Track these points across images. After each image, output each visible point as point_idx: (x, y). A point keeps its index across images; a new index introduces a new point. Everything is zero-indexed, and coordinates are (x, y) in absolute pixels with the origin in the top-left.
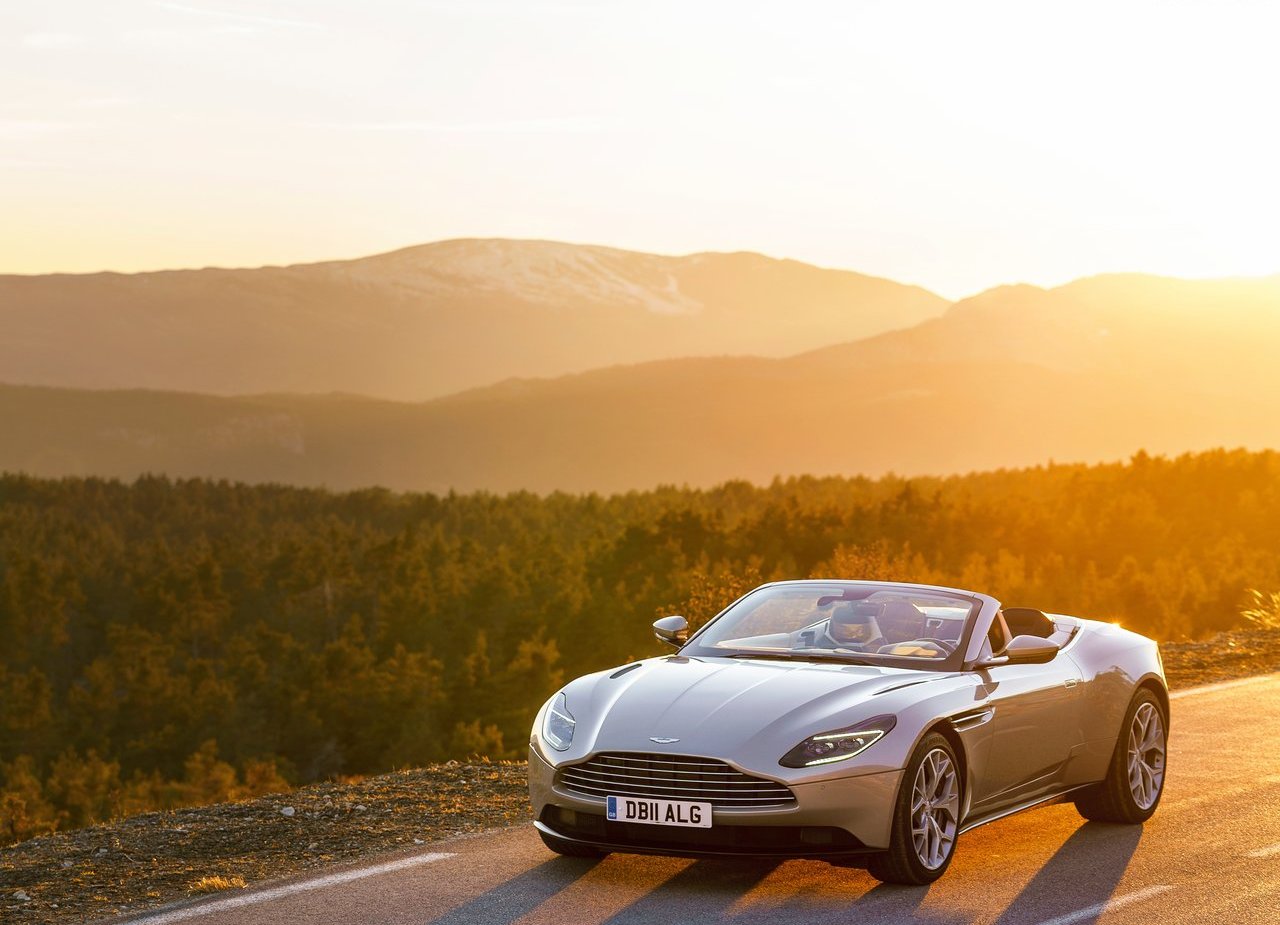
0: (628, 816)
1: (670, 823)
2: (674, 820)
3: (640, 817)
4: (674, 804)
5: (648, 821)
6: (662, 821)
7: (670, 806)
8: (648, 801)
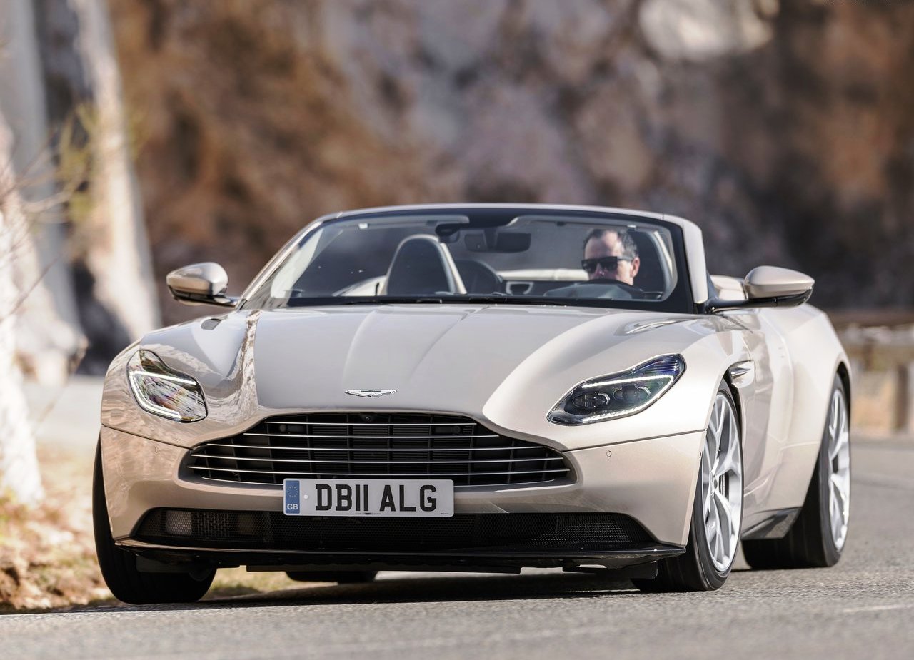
0: (320, 507)
1: (388, 512)
2: (393, 509)
3: (339, 508)
4: (395, 484)
5: (352, 513)
6: (375, 510)
7: (388, 490)
8: (352, 483)
